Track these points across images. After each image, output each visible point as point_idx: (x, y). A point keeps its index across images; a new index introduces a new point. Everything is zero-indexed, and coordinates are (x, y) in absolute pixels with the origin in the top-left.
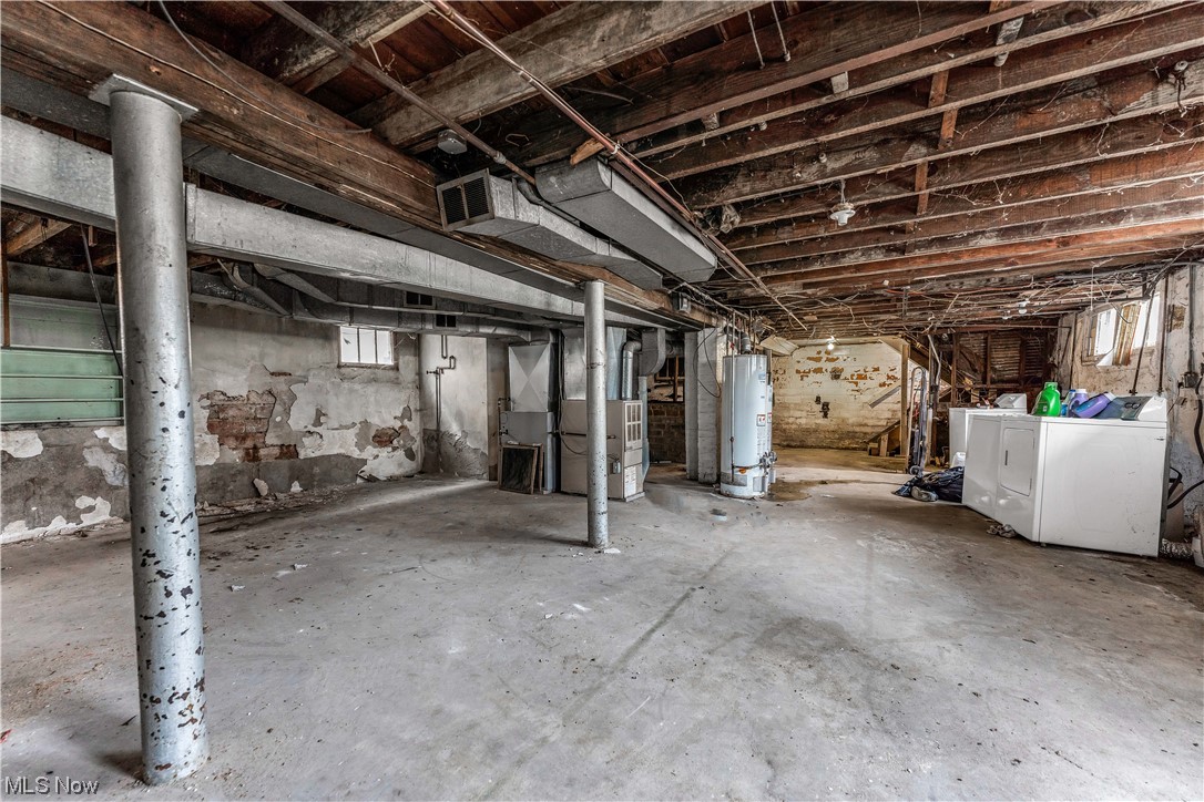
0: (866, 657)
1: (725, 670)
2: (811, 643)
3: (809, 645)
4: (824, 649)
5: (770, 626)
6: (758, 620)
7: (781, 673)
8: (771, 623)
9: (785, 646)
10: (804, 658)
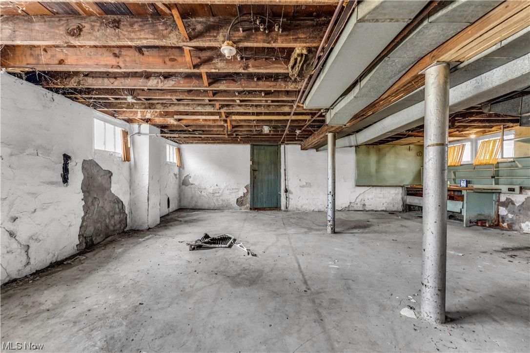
0: (225, 275)
1: (268, 261)
2: (244, 276)
3: (245, 274)
4: (239, 274)
5: (261, 278)
6: (268, 280)
7: (253, 264)
8: (261, 280)
9: (253, 272)
10: (246, 270)
